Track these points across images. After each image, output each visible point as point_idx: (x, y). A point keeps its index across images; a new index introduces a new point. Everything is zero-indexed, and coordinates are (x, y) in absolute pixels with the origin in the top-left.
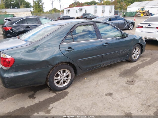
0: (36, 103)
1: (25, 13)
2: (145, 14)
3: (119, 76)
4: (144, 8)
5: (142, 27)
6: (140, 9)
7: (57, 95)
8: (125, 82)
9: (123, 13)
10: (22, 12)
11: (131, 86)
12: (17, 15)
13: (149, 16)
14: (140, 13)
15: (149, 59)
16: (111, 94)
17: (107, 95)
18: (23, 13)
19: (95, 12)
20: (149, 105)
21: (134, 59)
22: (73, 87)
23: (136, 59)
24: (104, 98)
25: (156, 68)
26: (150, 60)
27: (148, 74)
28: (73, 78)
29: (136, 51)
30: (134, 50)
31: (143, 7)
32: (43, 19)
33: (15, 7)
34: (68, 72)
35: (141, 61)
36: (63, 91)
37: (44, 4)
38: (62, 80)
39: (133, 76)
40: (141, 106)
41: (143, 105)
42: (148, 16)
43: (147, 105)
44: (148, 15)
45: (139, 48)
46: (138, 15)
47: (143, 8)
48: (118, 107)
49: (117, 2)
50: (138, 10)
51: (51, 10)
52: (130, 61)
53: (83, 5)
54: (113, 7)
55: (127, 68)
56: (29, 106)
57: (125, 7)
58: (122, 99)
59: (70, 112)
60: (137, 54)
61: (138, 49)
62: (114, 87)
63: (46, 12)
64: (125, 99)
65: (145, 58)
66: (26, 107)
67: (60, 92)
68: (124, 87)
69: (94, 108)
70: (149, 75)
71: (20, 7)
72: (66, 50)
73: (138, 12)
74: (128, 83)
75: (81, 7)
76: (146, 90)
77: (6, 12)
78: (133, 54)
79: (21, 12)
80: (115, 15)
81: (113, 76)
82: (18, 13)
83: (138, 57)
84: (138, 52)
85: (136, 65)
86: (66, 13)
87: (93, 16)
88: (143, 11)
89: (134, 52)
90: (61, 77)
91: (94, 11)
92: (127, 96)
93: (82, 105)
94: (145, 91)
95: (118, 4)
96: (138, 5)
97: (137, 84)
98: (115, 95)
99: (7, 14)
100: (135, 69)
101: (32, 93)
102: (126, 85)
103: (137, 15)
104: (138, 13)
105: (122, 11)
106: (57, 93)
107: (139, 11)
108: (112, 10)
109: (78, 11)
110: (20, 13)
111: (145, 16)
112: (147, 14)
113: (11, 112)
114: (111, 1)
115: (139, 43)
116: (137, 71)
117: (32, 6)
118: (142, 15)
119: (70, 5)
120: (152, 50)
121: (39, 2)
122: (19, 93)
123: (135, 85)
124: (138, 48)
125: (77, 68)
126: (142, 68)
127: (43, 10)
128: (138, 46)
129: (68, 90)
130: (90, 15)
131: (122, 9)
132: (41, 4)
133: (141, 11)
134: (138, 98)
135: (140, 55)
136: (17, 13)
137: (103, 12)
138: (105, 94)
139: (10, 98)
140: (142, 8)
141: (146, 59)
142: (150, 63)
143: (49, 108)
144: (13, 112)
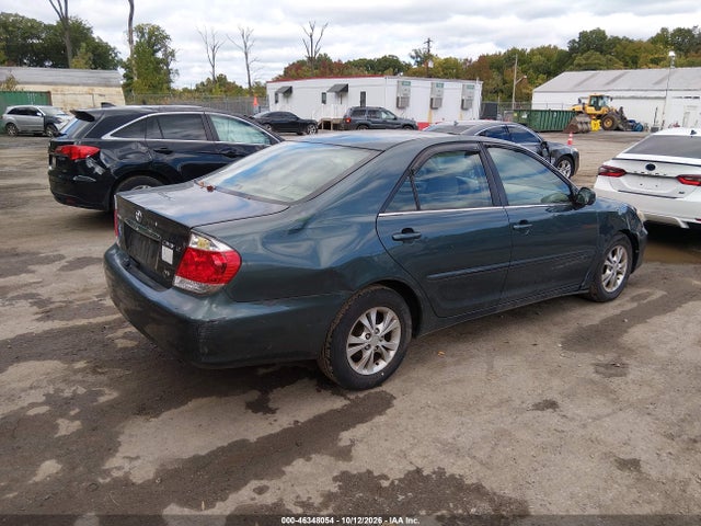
0: (286, 426)
1: (97, 90)
2: (608, 124)
3: (563, 348)
4: (605, 99)
5: (620, 173)
6: (587, 102)
7: (355, 403)
8: (592, 369)
9: (516, 115)
10: (84, 85)
11: (617, 380)
12: (59, 96)
13: (622, 130)
14: (587, 119)
15: (658, 294)
16: (552, 405)
17: (538, 407)
18: (86, 89)
19: (402, 103)
20: (693, 437)
21: (609, 290)
22: (403, 378)
23: (614, 289)
24: (529, 415)
25: (689, 325)
26: (662, 297)
27: (665, 343)
28: (405, 346)
29: (615, 259)
30: (610, 256)
31: (598, 94)
32: (225, 121)
33: (46, 59)
34: (392, 320)
35: (633, 299)
36: (372, 391)
37: (173, 56)
38: (373, 347)
39: (614, 347)
40: (665, 439)
41: (671, 437)
42: (618, 129)
43: (685, 437)
44: (621, 127)
45: (626, 248)
46: (580, 126)
47: (601, 97)
48: (589, 442)
49: (491, 67)
50: (577, 102)
51: (202, 84)
52: (595, 297)
53: (346, 72)
54: (478, 86)
55: (587, 323)
56: (261, 435)
57: (524, 91)
58: (594, 419)
59: (425, 457)
60: (619, 273)
61: (621, 251)
62: (556, 383)
63: (180, 89)
64: (608, 419)
65: (643, 291)
66: (253, 438)
67: (361, 395)
68: (592, 382)
69: (504, 447)
70: (669, 346)
71: (72, 61)
72: (395, 237)
73: (580, 112)
74: (602, 369)
75: (342, 81)
76: (672, 393)
77: (11, 81)
78: (605, 272)
79: (78, 85)
80: (481, 118)
81: (541, 347)
82: (67, 87)
83: (619, 282)
84: (620, 265)
85: (618, 312)
86: (277, 102)
87: (395, 119)
88: (599, 109)
89: (607, 263)
90: (369, 336)
91: (398, 99)
92: (610, 411)
93: (458, 436)
94: (667, 397)
95: (495, 74)
96: (578, 85)
97: (634, 373)
98: (568, 407)
99: (19, 87)
100: (617, 326)
101: (254, 395)
102: (597, 377)
103: (576, 127)
104: (578, 119)
105: (510, 106)
106: (352, 397)
107: (584, 108)
108: (470, 100)
109: (330, 96)
110: (73, 87)
111: (605, 129)
112: (617, 124)
113: (204, 457)
114: (465, 63)
115: (626, 231)
116: (626, 332)
117: (120, 62)
118: (595, 125)
119: (287, 65)
120: (663, 262)
121: (154, 45)
122: (206, 396)
123: (630, 377)
124: (623, 250)
125: (424, 305)
126: (639, 322)
127: (170, 81)
128: (623, 239)
129: (387, 388)
130: (384, 116)
131: (510, 96)
132: (160, 55)
133: (591, 110)
134: (648, 418)
135: (626, 277)
136: (60, 88)
137: (435, 105)
138: (530, 403)
139: (174, 411)
140: (597, 97)
141: (649, 294)
142: (665, 307)
143: (342, 444)
144: (209, 455)
